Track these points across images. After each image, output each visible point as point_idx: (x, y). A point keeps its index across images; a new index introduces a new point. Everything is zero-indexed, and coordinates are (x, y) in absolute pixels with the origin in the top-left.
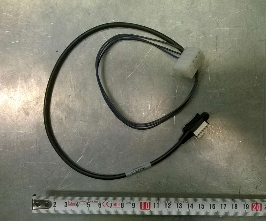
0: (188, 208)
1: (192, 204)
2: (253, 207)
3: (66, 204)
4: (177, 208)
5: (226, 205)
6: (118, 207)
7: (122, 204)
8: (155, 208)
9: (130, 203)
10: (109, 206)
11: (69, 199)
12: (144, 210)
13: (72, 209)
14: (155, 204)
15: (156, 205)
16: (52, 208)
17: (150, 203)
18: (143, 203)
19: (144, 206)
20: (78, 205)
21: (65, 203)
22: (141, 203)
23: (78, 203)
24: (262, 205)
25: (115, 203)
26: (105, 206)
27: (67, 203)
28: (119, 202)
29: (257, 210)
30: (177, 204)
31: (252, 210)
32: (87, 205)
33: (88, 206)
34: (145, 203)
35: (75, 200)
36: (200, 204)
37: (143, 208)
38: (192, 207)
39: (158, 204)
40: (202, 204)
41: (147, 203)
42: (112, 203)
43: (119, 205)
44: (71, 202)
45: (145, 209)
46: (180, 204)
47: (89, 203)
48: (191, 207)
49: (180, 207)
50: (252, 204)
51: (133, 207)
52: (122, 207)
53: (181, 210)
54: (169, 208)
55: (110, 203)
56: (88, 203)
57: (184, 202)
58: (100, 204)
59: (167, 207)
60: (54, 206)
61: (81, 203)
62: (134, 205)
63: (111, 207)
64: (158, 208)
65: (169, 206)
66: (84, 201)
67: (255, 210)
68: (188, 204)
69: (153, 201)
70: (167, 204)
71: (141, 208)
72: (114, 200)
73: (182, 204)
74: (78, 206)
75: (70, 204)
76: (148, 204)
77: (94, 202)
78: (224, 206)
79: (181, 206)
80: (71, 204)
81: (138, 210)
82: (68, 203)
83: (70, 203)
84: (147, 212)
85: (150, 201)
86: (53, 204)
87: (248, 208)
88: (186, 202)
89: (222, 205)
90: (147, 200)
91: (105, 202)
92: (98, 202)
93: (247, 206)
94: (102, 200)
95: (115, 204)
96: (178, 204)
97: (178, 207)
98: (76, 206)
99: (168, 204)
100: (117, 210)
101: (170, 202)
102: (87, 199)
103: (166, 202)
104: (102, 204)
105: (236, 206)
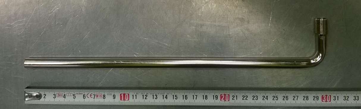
0: (163, 99)
1: (167, 96)
2: (221, 97)
3: (55, 96)
5: (197, 95)
6: (101, 98)
8: (133, 98)
9: (111, 94)
10: (92, 98)
11: (57, 92)
13: (60, 100)
14: (133, 95)
15: (135, 97)
16: (42, 99)
17: (129, 95)
18: (122, 95)
19: (123, 97)
21: (54, 94)
23: (65, 95)
24: (230, 96)
25: (97, 94)
26: (89, 98)
28: (102, 94)
30: (153, 95)
31: (221, 100)
32: (73, 96)
33: (74, 98)
34: (124, 94)
35: (62, 92)
36: (173, 95)
37: (122, 99)
38: (167, 98)
39: (136, 95)
40: (175, 95)
42: (95, 95)
45: (124, 100)
46: (155, 95)
47: (75, 94)
48: (165, 98)
49: (155, 98)
50: (221, 95)
51: (114, 98)
53: (157, 101)
54: (145, 99)
57: (160, 94)
60: (44, 98)
61: (68, 95)
62: (114, 97)
63: (94, 98)
64: (136, 99)
65: (146, 97)
66: (70, 92)
67: (224, 100)
68: (163, 95)
69: (131, 93)
71: (121, 99)
72: (96, 92)
73: (158, 95)
74: (65, 97)
76: (127, 95)
77: (80, 94)
78: (195, 97)
79: (157, 97)
81: (117, 101)
82: (56, 94)
83: (58, 95)
84: (126, 102)
85: (128, 93)
86: (43, 96)
87: (217, 98)
88: (161, 94)
89: (193, 96)
90: (126, 92)
91: (88, 94)
92: (82, 94)
93: (216, 96)
94: (86, 92)
95: (97, 96)
97: (154, 98)
98: (64, 97)
99: (145, 96)
100: (99, 101)
101: (147, 94)
102: (73, 92)
103: (143, 94)
104: (86, 96)
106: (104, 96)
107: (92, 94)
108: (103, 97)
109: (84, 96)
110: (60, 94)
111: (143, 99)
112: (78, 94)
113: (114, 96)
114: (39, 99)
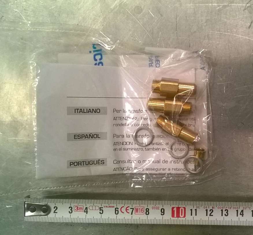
0: (237, 216)
1: (242, 211)
3: (71, 210)
4: (222, 215)
6: (142, 213)
7: (147, 211)
8: (191, 215)
9: (158, 208)
10: (129, 213)
11: (74, 203)
12: (177, 218)
13: (79, 216)
14: (191, 210)
15: (194, 212)
16: (51, 215)
17: (185, 208)
18: (175, 209)
19: (177, 212)
20: (87, 210)
21: (70, 208)
22: (173, 208)
23: (86, 208)
25: (137, 208)
26: (123, 213)
27: (72, 208)
28: (143, 208)
30: (222, 210)
32: (99, 211)
34: (178, 208)
35: (83, 203)
36: (252, 211)
37: (175, 216)
38: (243, 215)
39: (196, 210)
42: (133, 209)
43: (142, 211)
44: (78, 207)
45: (178, 216)
46: (225, 210)
47: (102, 208)
48: (240, 214)
49: (225, 214)
51: (163, 214)
52: (147, 213)
53: (227, 219)
54: (210, 215)
55: (131, 208)
56: (100, 208)
57: (232, 208)
58: (117, 209)
60: (54, 212)
61: (91, 208)
62: (163, 212)
63: (132, 214)
64: (196, 215)
65: (211, 213)
66: (95, 205)
69: (189, 206)
71: (173, 216)
72: (136, 204)
73: (229, 210)
74: (87, 212)
75: (76, 210)
76: (182, 209)
77: (110, 207)
79: (227, 212)
80: (78, 210)
81: (168, 218)
83: (75, 208)
84: (181, 221)
85: (185, 206)
86: (53, 210)
88: (234, 208)
90: (181, 205)
91: (123, 207)
92: (114, 207)
94: (120, 204)
95: (137, 210)
96: (224, 211)
97: (224, 215)
98: (85, 212)
99: (210, 211)
100: (139, 218)
101: (213, 208)
102: (98, 203)
103: (206, 208)
104: (119, 210)
106: (147, 210)
107: (129, 207)
108: (145, 211)
109: (116, 210)
110: (79, 207)
111: (207, 215)
112: (107, 207)
113: (163, 210)
114: (47, 215)
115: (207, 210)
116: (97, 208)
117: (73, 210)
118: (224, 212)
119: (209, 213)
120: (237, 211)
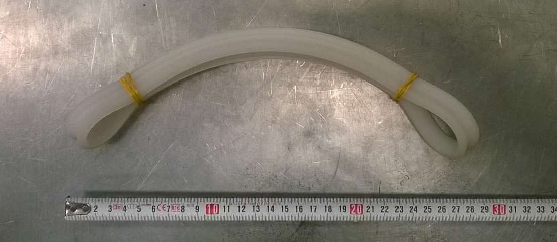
0: (268, 212)
1: (273, 207)
2: (351, 209)
3: (111, 208)
4: (254, 211)
5: (316, 206)
6: (178, 211)
7: (183, 207)
8: (225, 211)
9: (192, 206)
10: (165, 210)
11: (113, 202)
12: (211, 215)
13: (118, 215)
15: (227, 208)
16: (92, 214)
17: (218, 205)
18: (209, 206)
19: (211, 209)
20: (125, 209)
21: (109, 206)
22: (207, 205)
23: (125, 207)
24: (364, 207)
25: (173, 205)
26: (160, 210)
28: (179, 205)
29: (357, 214)
30: (254, 207)
31: (351, 213)
32: (137, 209)
33: (138, 211)
35: (122, 202)
36: (283, 207)
37: (209, 213)
38: (273, 211)
39: (229, 207)
40: (286, 206)
41: (214, 206)
42: (169, 206)
43: (178, 209)
44: (117, 206)
45: (212, 213)
46: (257, 206)
47: (140, 206)
48: (271, 210)
50: (351, 205)
51: (197, 211)
52: (183, 211)
53: (259, 215)
55: (167, 206)
56: (138, 206)
57: (263, 204)
59: (241, 211)
60: (94, 211)
61: (129, 206)
62: (197, 209)
63: (168, 211)
64: (229, 211)
65: (243, 210)
66: (134, 203)
67: (355, 213)
69: (222, 203)
70: (241, 207)
71: (207, 213)
72: (172, 202)
73: (260, 206)
74: (125, 211)
75: (115, 209)
76: (216, 206)
77: (147, 205)
78: (314, 208)
79: (259, 208)
80: (117, 208)
81: (202, 214)
82: (112, 206)
83: (115, 207)
84: (214, 217)
85: (218, 203)
86: (93, 209)
87: (345, 210)
88: (265, 204)
89: (311, 207)
90: (215, 201)
91: (160, 205)
92: (151, 205)
93: (344, 208)
94: (156, 202)
95: (173, 208)
96: (255, 207)
98: (123, 210)
99: (243, 207)
100: (175, 215)
101: (245, 204)
102: (136, 202)
103: (239, 204)
104: (156, 208)
105: (330, 207)
107: (165, 205)
108: (181, 209)
109: (153, 208)
111: (239, 211)
112: (144, 205)
114: (87, 214)
115: (239, 207)
116: (135, 206)
117: (112, 208)
118: (256, 209)
119: (241, 209)
120: (268, 207)
